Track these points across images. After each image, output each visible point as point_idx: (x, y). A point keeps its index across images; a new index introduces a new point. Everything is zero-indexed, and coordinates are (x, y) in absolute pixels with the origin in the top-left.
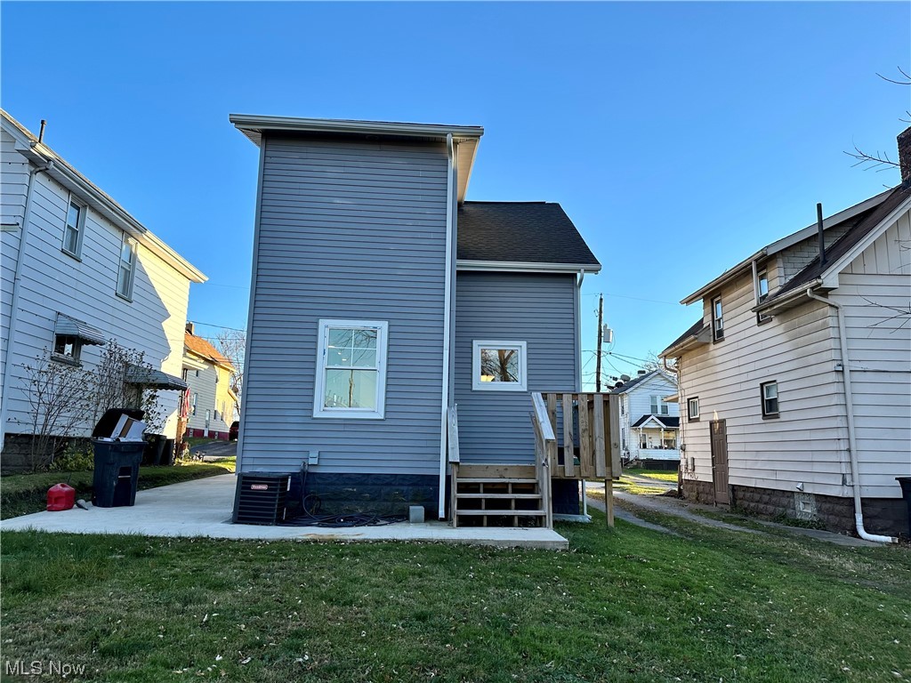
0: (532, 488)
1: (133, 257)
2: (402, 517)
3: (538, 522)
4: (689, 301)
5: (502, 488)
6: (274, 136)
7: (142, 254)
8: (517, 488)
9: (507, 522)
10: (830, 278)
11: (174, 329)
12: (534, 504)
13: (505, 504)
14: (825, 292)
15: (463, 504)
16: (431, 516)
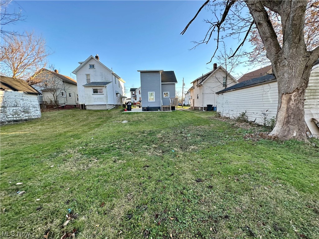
0: (170, 107)
1: (119, 82)
2: (158, 110)
3: (170, 110)
4: (191, 83)
5: (167, 107)
6: (142, 72)
7: (120, 81)
8: (168, 107)
9: (167, 110)
10: (202, 84)
11: (123, 90)
12: (170, 109)
13: (167, 109)
14: (202, 85)
15: (163, 109)
16: (160, 110)
